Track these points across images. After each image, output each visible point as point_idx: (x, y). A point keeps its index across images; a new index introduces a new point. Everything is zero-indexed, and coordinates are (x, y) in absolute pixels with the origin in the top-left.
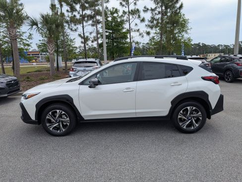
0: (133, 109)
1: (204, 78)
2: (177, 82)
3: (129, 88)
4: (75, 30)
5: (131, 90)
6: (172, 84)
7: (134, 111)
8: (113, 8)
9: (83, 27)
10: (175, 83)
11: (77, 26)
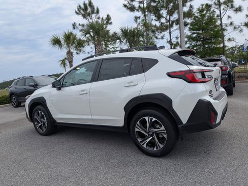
0: (89, 115)
1: (170, 75)
2: (132, 82)
3: (83, 90)
4: (162, 38)
5: (85, 92)
6: (127, 85)
7: (90, 117)
8: (202, 5)
9: (170, 33)
10: (129, 83)
11: (163, 33)
